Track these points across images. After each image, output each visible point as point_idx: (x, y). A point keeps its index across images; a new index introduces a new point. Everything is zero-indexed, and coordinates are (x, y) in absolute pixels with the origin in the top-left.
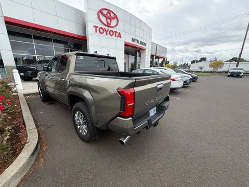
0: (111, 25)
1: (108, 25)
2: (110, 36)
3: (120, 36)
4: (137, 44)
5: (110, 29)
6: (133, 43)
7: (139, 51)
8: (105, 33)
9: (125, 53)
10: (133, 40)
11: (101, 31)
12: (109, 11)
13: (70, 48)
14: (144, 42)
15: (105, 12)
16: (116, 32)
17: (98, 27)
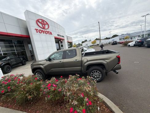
0: (46, 28)
1: (44, 28)
2: (46, 34)
3: (51, 33)
4: (60, 37)
5: (45, 30)
6: (58, 37)
7: (60, 41)
8: (43, 32)
9: (56, 43)
10: (58, 35)
11: (40, 31)
12: (43, 21)
13: (14, 44)
14: (63, 35)
15: (40, 21)
16: (49, 32)
17: (38, 30)
